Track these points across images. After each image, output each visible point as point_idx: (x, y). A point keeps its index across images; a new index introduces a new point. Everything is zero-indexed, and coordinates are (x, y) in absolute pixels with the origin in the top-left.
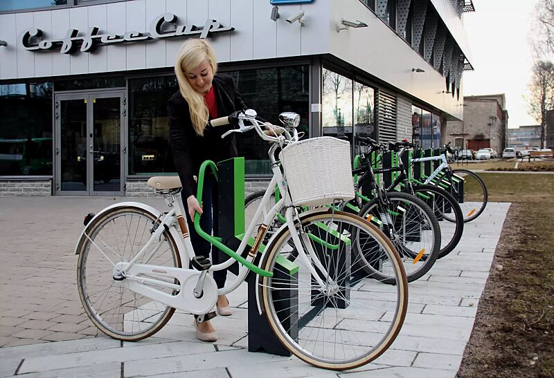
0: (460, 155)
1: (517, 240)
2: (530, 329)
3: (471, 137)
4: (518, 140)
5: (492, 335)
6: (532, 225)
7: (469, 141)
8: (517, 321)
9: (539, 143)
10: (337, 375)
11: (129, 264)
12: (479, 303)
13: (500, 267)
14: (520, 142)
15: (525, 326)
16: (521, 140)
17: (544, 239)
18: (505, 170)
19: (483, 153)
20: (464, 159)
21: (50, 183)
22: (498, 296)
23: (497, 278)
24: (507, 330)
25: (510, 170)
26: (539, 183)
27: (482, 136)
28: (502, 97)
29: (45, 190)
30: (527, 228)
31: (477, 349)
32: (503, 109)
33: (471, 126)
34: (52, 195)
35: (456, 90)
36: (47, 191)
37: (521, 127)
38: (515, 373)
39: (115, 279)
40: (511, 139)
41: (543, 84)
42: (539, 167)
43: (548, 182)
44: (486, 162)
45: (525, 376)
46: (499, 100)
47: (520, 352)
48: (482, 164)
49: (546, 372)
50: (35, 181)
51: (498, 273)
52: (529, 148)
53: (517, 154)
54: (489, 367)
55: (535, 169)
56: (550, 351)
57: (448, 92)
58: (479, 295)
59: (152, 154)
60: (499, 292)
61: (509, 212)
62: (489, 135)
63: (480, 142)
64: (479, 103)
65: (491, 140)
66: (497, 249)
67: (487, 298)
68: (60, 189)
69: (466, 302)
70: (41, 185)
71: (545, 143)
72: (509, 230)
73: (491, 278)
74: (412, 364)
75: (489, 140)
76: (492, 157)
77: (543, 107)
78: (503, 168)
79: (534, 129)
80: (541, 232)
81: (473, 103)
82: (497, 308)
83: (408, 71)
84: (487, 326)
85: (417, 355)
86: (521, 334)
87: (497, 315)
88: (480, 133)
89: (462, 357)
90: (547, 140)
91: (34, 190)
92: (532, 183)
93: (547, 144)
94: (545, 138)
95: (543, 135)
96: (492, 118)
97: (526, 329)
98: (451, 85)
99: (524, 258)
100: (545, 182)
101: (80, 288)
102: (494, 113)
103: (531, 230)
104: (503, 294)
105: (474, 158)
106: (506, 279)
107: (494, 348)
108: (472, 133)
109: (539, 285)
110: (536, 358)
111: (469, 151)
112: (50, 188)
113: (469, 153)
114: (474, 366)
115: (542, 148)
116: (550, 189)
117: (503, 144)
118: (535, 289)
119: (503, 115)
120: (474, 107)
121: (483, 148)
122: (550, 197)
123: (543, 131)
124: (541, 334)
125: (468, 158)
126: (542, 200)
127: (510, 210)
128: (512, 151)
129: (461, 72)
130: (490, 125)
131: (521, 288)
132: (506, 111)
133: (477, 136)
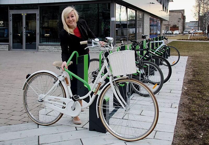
0: (167, 33)
1: (191, 75)
2: (199, 119)
3: (172, 26)
4: (189, 26)
5: (185, 122)
6: (197, 67)
7: (171, 27)
8: (194, 115)
9: (197, 28)
10: (125, 142)
11: (45, 95)
12: (179, 106)
13: (186, 88)
14: (190, 28)
15: (197, 117)
16: (191, 27)
17: (202, 74)
18: (185, 40)
19: (176, 32)
20: (169, 34)
21: (8, 46)
22: (186, 102)
23: (185, 93)
24: (190, 120)
25: (186, 40)
26: (198, 47)
27: (176, 25)
28: (183, 10)
29: (6, 48)
30: (195, 69)
31: (179, 129)
32: (184, 15)
33: (172, 22)
34: (9, 50)
35: (166, 10)
36: (7, 49)
37: (190, 22)
38: (195, 142)
39: (39, 101)
40: (187, 26)
41: (199, 6)
42: (198, 39)
43: (201, 46)
44: (177, 36)
45: (199, 143)
46: (182, 12)
47: (196, 131)
48: (176, 37)
49: (207, 142)
50: (2, 45)
51: (185, 91)
52: (193, 30)
53: (189, 32)
54: (184, 139)
55: (196, 39)
56: (207, 131)
57: (163, 11)
58: (178, 102)
59: (49, 34)
60: (186, 101)
61: (187, 61)
62: (178, 25)
63: (175, 28)
64: (175, 13)
65: (179, 27)
66: (184, 79)
67: (182, 104)
68: (12, 48)
69: (173, 106)
70: (4, 46)
71: (199, 28)
72: (188, 70)
73: (182, 94)
74: (154, 137)
75: (178, 27)
76: (179, 34)
77: (199, 15)
78: (184, 39)
79: (195, 23)
80: (200, 71)
81: (172, 13)
82: (186, 109)
83: (148, 4)
84: (182, 118)
85: (156, 132)
86: (196, 122)
87: (186, 112)
88: (175, 24)
89: (173, 134)
90: (200, 27)
91: (1, 48)
92: (195, 47)
93: (200, 28)
94: (199, 26)
95: (199, 25)
96: (179, 19)
97: (197, 119)
98: (164, 8)
99: (195, 84)
100: (200, 46)
101: (24, 100)
102: (180, 17)
103: (196, 70)
104: (188, 102)
105: (173, 34)
106: (189, 94)
107: (186, 129)
108: (172, 24)
109: (201, 98)
110: (202, 134)
111: (171, 31)
112: (8, 48)
113: (171, 32)
114: (178, 138)
115: (198, 30)
116: (202, 50)
117: (184, 28)
118: (200, 99)
119: (184, 18)
120: (173, 14)
121: (176, 30)
122: (203, 54)
123: (199, 24)
124: (204, 122)
125: (170, 34)
126: (200, 55)
127: (188, 60)
128: (187, 31)
129: (169, 3)
130: (179, 21)
131: (194, 99)
132: (185, 16)
133: (174, 25)
